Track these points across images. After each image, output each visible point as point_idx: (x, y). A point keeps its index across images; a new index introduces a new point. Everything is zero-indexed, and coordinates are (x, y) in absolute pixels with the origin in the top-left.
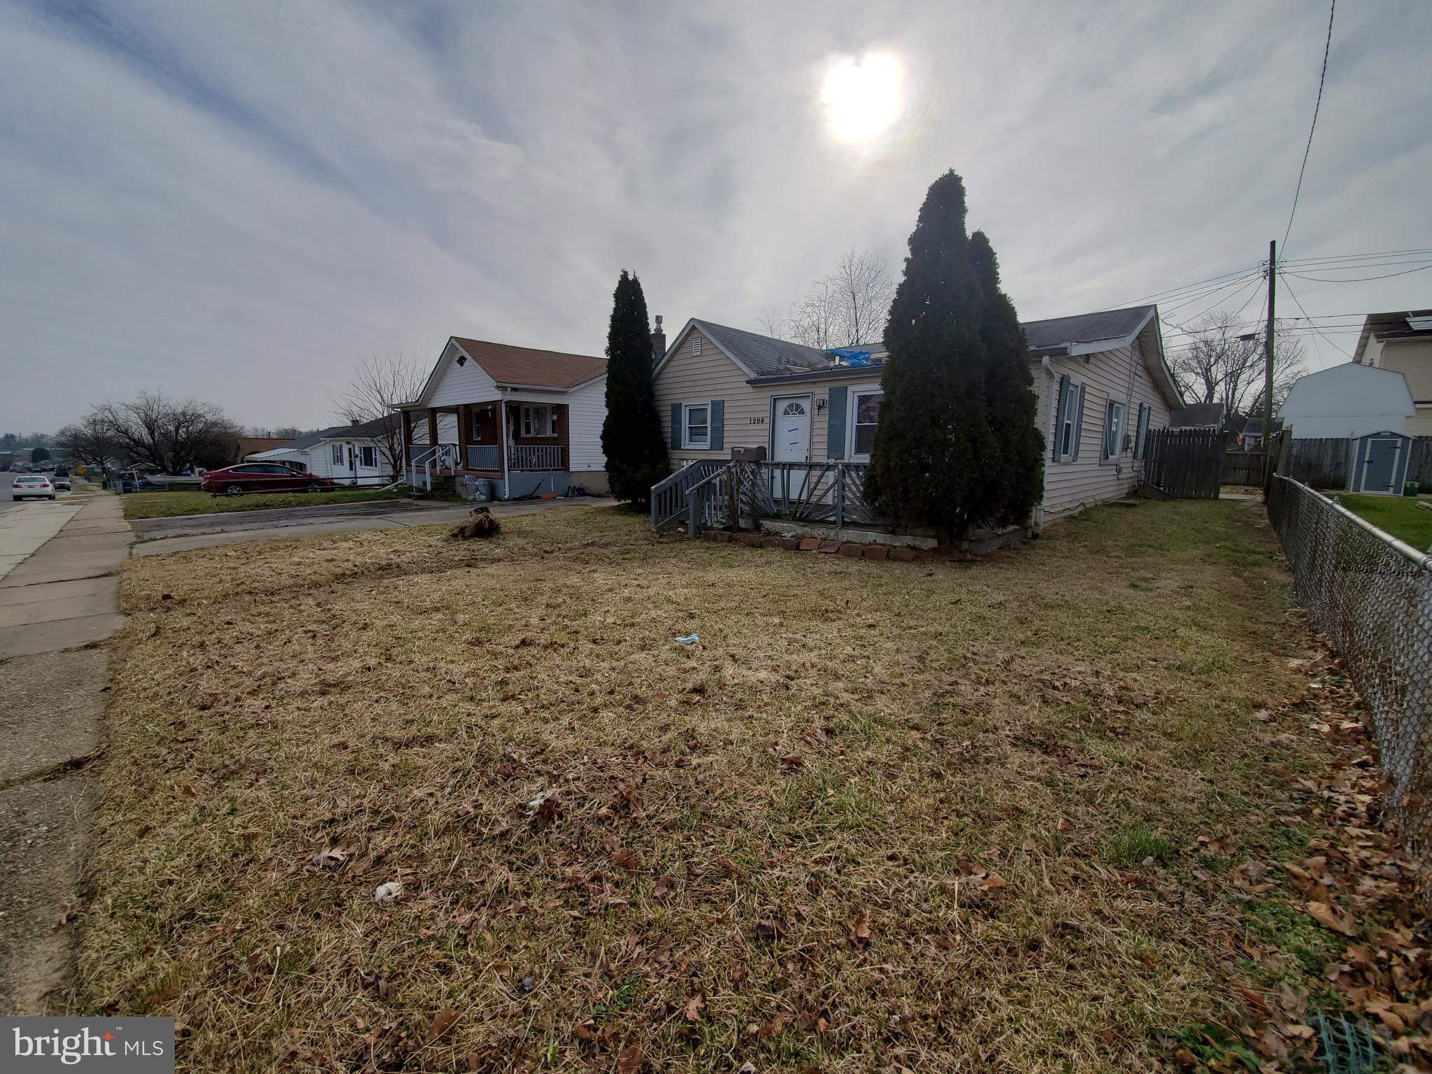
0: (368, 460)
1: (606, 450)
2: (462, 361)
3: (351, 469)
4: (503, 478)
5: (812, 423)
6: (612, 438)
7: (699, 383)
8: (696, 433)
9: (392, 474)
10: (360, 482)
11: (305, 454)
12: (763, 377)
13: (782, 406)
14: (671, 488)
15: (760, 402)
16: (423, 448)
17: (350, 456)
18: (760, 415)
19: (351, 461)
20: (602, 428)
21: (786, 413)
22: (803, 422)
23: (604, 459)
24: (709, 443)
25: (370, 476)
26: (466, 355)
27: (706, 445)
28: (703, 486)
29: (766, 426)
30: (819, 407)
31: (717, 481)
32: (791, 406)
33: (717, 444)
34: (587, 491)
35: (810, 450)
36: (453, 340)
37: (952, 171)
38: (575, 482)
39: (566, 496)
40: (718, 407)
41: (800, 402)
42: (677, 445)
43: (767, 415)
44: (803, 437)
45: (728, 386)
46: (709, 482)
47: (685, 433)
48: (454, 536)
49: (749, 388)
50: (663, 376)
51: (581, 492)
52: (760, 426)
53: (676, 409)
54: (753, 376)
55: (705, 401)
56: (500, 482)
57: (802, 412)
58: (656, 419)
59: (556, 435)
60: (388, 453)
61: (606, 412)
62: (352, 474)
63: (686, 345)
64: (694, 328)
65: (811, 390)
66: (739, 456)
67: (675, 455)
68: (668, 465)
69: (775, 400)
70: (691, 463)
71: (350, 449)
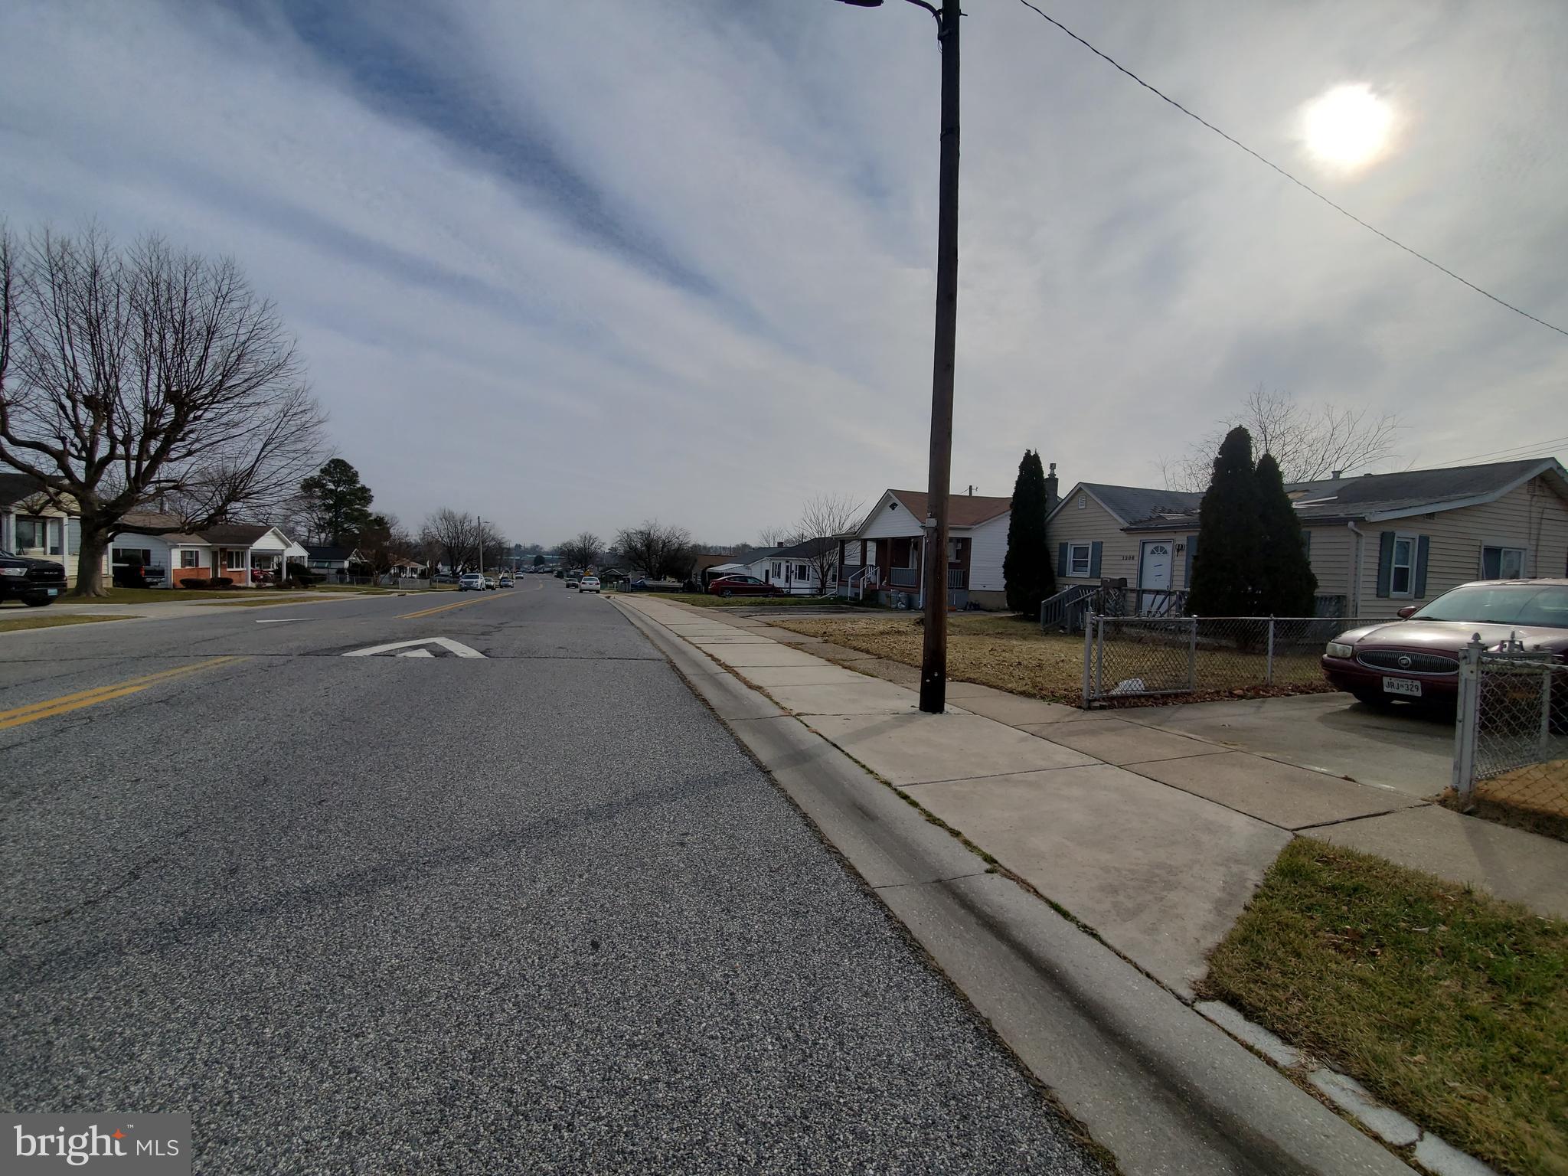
0: (802, 574)
1: (1006, 575)
2: (893, 506)
3: (787, 581)
4: (919, 593)
5: (1173, 561)
6: (1011, 567)
7: (1082, 528)
8: (1079, 565)
9: (819, 586)
10: (793, 592)
11: (748, 568)
12: (1134, 527)
13: (1149, 548)
14: (1056, 603)
15: (1132, 543)
16: (854, 568)
17: (787, 572)
18: (1132, 554)
19: (787, 576)
20: (1004, 560)
21: (1153, 552)
22: (1166, 560)
23: (1004, 582)
24: (1089, 573)
25: (802, 587)
26: (897, 502)
27: (1087, 575)
28: (1078, 602)
29: (1136, 562)
30: (1178, 550)
31: (1089, 599)
32: (1156, 548)
33: (1096, 573)
34: (981, 607)
35: (1171, 580)
36: (889, 492)
37: (1240, 426)
38: (972, 599)
39: (965, 609)
40: (1098, 547)
41: (1165, 546)
42: (1062, 573)
43: (1137, 554)
44: (1166, 571)
45: (1107, 531)
46: (1083, 599)
47: (1070, 566)
48: (918, 623)
49: (1123, 534)
50: (1053, 522)
51: (976, 607)
52: (1131, 562)
53: (1063, 547)
54: (1126, 525)
55: (1087, 542)
56: (916, 596)
57: (1165, 552)
58: (1046, 554)
59: (959, 561)
60: (819, 570)
61: (1007, 548)
62: (788, 585)
63: (1074, 500)
64: (1080, 489)
65: (1173, 537)
66: (1108, 585)
67: (1062, 580)
68: (1055, 588)
69: (1144, 543)
70: (1071, 587)
71: (788, 567)
